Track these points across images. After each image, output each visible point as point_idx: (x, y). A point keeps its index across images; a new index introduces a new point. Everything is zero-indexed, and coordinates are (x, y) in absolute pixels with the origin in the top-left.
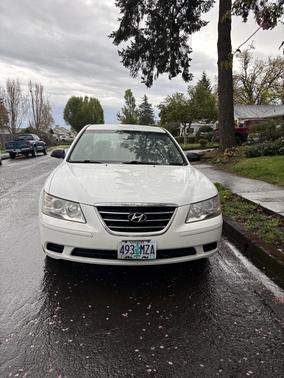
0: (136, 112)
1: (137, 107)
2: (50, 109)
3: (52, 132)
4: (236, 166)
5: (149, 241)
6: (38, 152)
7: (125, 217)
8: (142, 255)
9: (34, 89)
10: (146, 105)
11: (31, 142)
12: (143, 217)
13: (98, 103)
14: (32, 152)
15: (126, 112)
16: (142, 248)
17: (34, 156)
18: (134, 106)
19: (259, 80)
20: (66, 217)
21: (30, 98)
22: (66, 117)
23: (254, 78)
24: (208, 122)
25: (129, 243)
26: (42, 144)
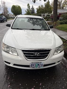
0: (30, 10)
1: (30, 9)
2: (7, 8)
3: (8, 15)
4: (58, 27)
5: (41, 62)
6: (5, 21)
7: (32, 54)
8: (38, 67)
9: (3, 3)
10: (33, 8)
11: (2, 18)
12: (39, 54)
13: (20, 7)
14: (3, 21)
15: (27, 10)
16: (38, 65)
17: (4, 22)
18: (30, 8)
19: (62, 2)
20: (10, 53)
21: (2, 5)
22: (12, 11)
23: (61, 1)
24: (49, 13)
25: (34, 63)
26: (6, 19)
